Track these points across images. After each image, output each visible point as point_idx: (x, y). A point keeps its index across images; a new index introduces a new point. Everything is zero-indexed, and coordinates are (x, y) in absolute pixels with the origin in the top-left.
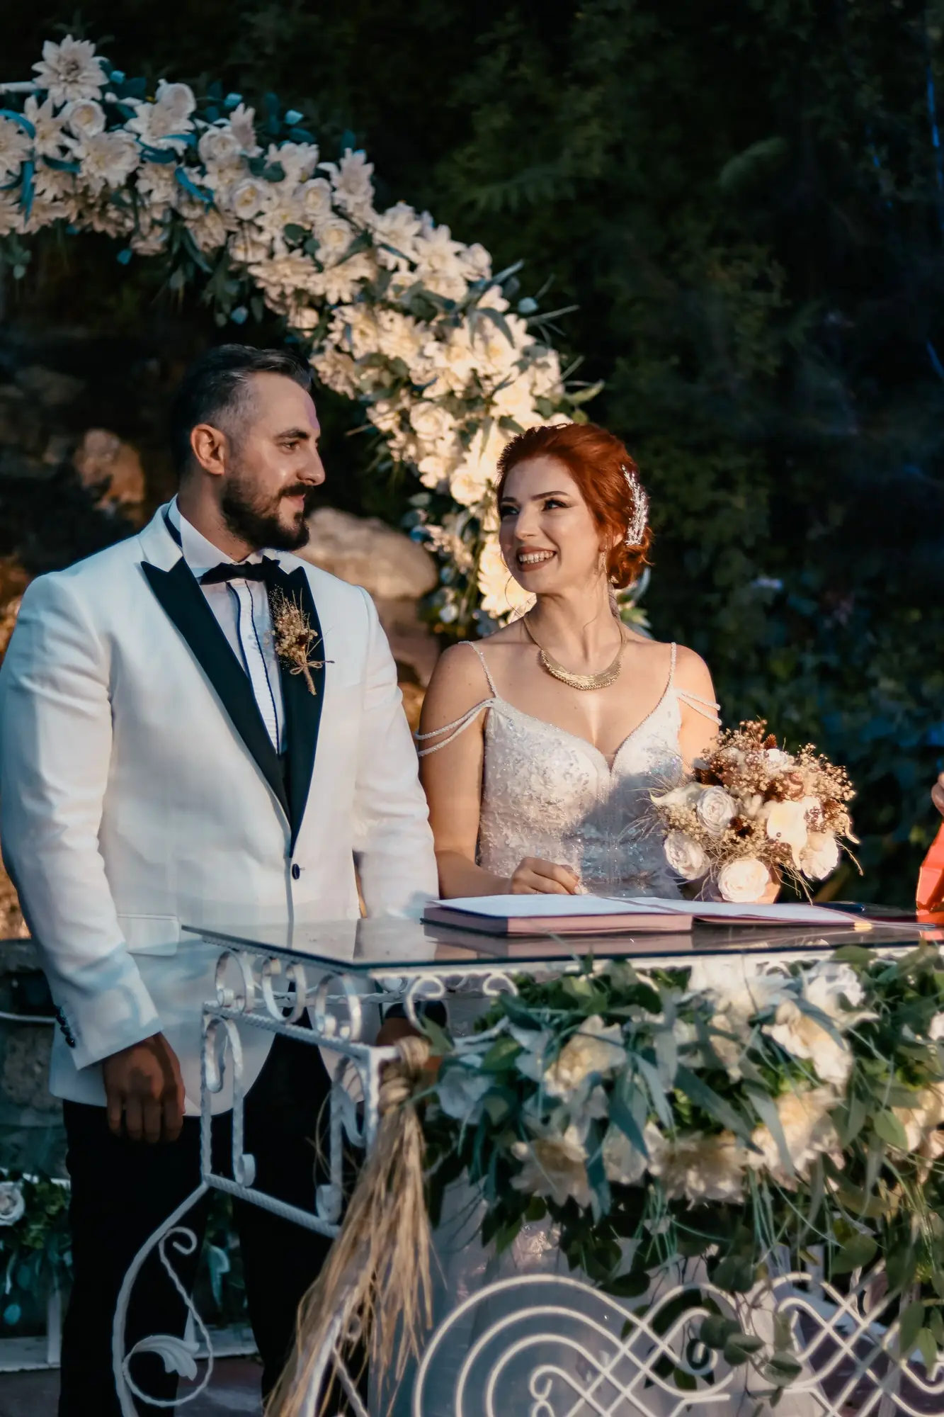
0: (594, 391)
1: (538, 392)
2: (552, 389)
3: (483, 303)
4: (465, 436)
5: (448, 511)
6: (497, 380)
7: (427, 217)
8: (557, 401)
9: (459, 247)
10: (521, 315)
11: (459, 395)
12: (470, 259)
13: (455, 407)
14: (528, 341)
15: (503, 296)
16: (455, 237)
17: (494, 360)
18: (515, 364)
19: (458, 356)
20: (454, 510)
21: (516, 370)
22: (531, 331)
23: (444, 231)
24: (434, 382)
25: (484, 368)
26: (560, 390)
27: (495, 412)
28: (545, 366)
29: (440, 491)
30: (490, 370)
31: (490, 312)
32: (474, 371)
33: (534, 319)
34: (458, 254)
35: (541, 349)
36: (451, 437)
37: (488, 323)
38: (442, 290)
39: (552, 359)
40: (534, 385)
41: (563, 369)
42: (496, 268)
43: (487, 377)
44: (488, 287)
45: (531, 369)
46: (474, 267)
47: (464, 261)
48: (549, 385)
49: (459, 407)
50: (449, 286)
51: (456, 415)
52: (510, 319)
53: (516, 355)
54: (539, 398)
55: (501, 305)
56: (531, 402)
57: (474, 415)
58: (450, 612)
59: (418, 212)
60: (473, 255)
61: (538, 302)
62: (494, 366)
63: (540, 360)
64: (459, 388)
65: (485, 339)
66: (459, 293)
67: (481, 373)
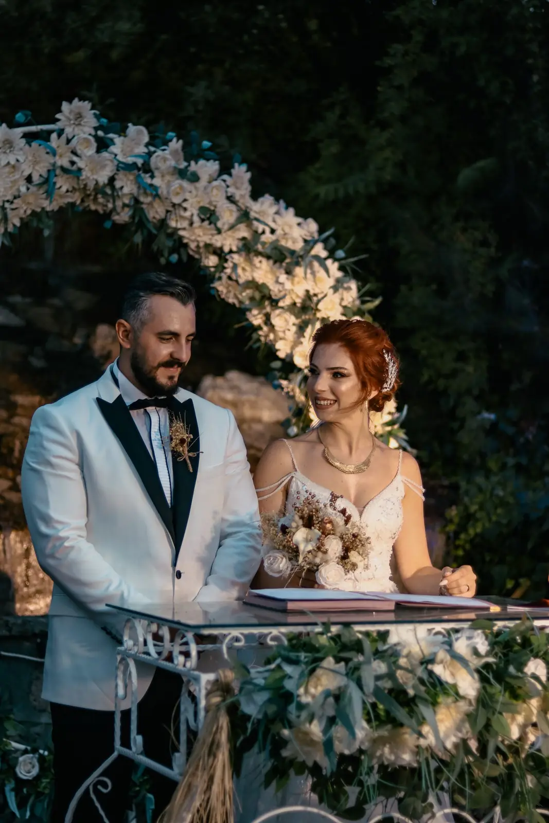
0: (377, 302)
1: (344, 304)
2: (354, 301)
3: (313, 252)
4: (301, 329)
5: (292, 372)
6: (320, 296)
7: (282, 203)
8: (355, 309)
9: (300, 220)
10: (335, 260)
11: (299, 305)
12: (305, 227)
13: (296, 311)
14: (339, 274)
15: (325, 248)
16: (297, 214)
17: (319, 285)
18: (332, 287)
19: (298, 283)
20: (295, 371)
21: (331, 291)
22: (341, 268)
23: (291, 211)
24: (284, 297)
25: (314, 289)
26: (358, 302)
27: (319, 315)
28: (349, 289)
29: (288, 360)
30: (317, 291)
31: (317, 257)
32: (307, 291)
33: (343, 262)
34: (299, 224)
35: (347, 279)
36: (294, 329)
37: (316, 264)
38: (290, 245)
39: (353, 285)
40: (342, 299)
41: (359, 290)
42: (321, 231)
43: (315, 295)
44: (315, 242)
45: (341, 290)
46: (309, 232)
47: (303, 228)
48: (350, 300)
49: (299, 312)
50: (294, 242)
51: (297, 317)
52: (329, 262)
53: (331, 282)
54: (345, 307)
55: (324, 254)
56: (340, 310)
57: (307, 317)
58: (293, 430)
59: (277, 200)
60: (308, 225)
61: (345, 252)
62: (319, 288)
63: (345, 285)
64: (299, 301)
65: (313, 273)
66: (299, 246)
67: (312, 292)
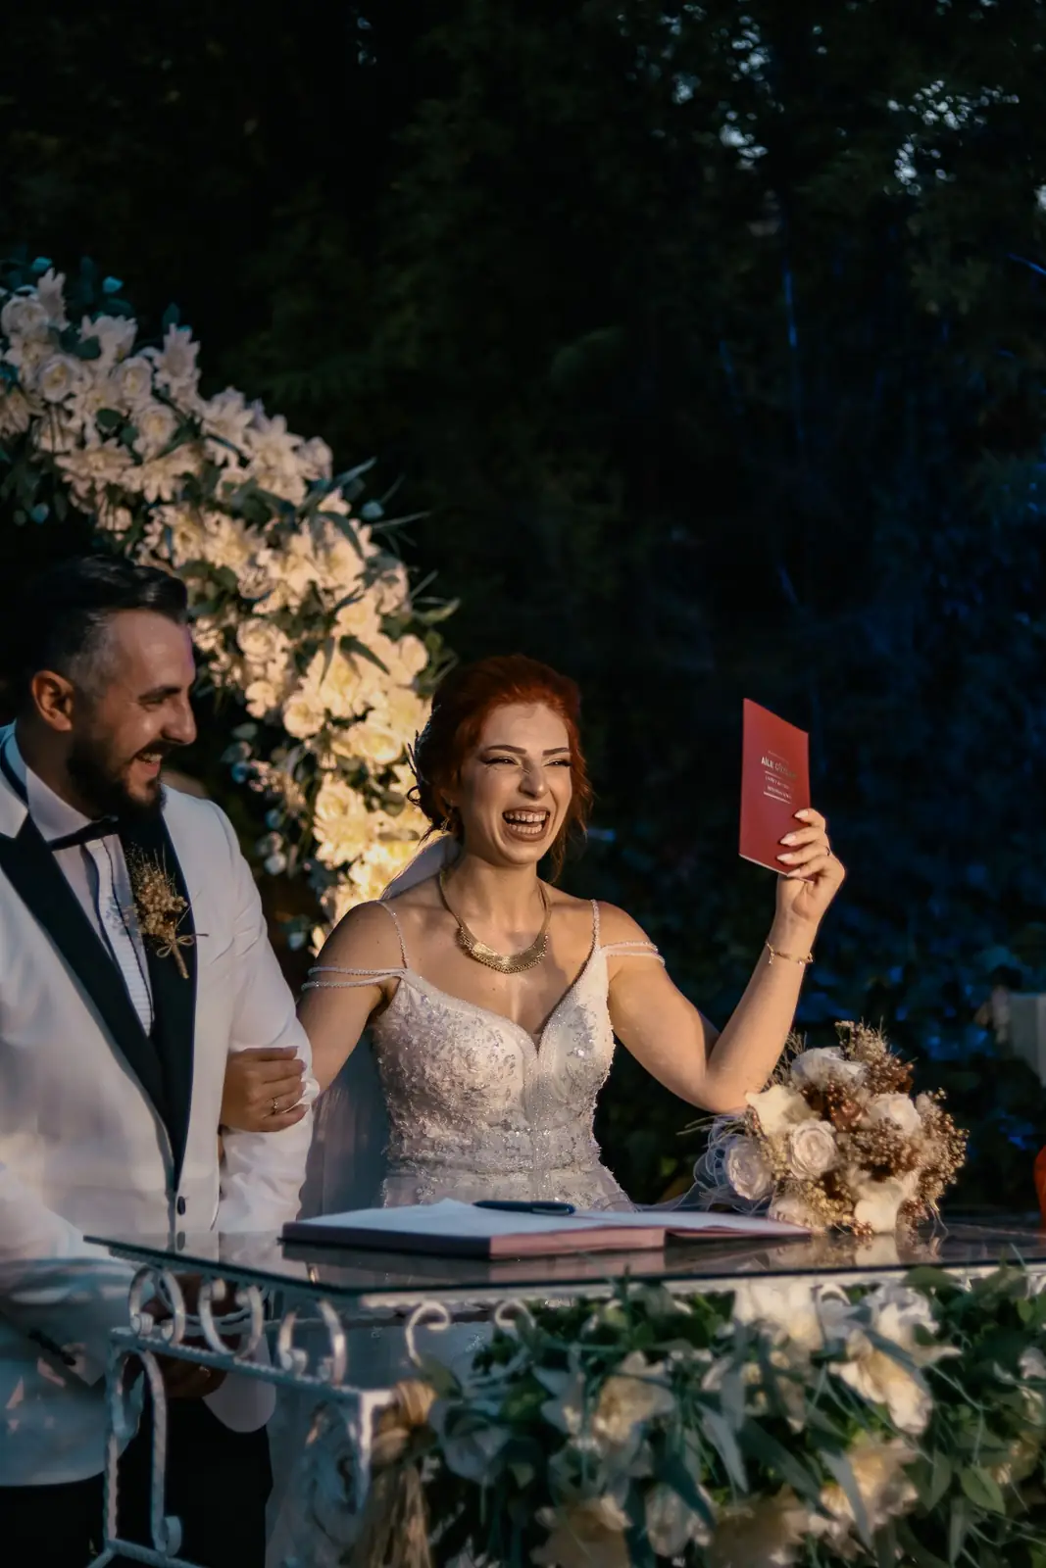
0: (448, 611)
1: (386, 609)
2: (398, 608)
3: (322, 507)
4: (300, 660)
5: (277, 744)
6: (340, 595)
7: (258, 406)
8: (406, 621)
9: (297, 440)
10: (364, 522)
11: (294, 611)
12: (309, 455)
13: (288, 625)
14: (370, 551)
15: (344, 498)
16: (291, 429)
17: (336, 572)
18: (357, 577)
19: (294, 567)
20: (285, 744)
21: (360, 583)
22: (374, 539)
23: (280, 422)
24: (263, 598)
25: (324, 580)
26: (407, 608)
27: (337, 632)
28: (392, 581)
29: (268, 721)
30: (331, 583)
31: (332, 515)
32: (313, 584)
33: (379, 526)
34: (295, 449)
35: (391, 560)
36: (283, 659)
37: (330, 529)
38: (277, 489)
39: (400, 573)
40: (381, 602)
41: (413, 582)
42: (339, 466)
43: (328, 592)
44: (329, 490)
45: (378, 583)
46: (314, 464)
47: (303, 457)
48: (395, 603)
49: (294, 623)
50: (285, 486)
51: (289, 634)
52: (354, 524)
53: (358, 566)
54: (386, 617)
55: (343, 508)
56: (377, 621)
57: (312, 635)
58: (277, 863)
59: (248, 402)
60: (313, 451)
61: (385, 507)
62: (335, 579)
63: (386, 574)
64: (294, 602)
65: (327, 548)
66: (297, 495)
67: (321, 585)
